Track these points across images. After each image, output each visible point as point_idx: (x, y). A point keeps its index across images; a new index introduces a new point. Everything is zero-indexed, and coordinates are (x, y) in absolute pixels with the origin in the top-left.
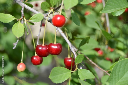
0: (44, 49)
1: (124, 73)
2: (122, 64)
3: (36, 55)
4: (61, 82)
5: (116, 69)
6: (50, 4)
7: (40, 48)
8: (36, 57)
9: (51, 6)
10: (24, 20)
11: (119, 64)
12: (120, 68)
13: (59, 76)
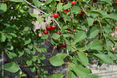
7: (48, 27)
11: (78, 33)
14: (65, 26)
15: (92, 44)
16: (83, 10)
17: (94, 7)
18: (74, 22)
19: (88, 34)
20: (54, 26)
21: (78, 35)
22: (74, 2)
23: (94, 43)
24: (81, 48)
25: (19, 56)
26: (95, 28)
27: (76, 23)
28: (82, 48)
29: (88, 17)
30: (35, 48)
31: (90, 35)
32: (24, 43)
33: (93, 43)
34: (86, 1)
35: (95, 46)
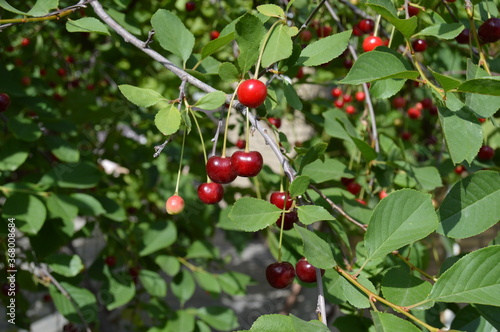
0: (225, 164)
1: (400, 221)
2: (398, 201)
3: (209, 181)
4: (256, 230)
5: (382, 211)
6: (238, 68)
7: (216, 163)
8: (209, 185)
9: (240, 72)
10: (183, 104)
11: (390, 201)
12: (391, 209)
13: (252, 216)
14: (318, 161)
15: (469, 266)
16: (419, 77)
17: (482, 67)
18: (377, 150)
19: (449, 211)
20: (249, 159)
21: (385, 215)
22: (373, 41)
23: (483, 265)
24: (408, 291)
25: (110, 307)
26: (487, 181)
27: (390, 154)
28: (414, 289)
29: (448, 113)
30: (191, 272)
31: (460, 216)
32: (142, 246)
33: (481, 262)
34: (440, 34)
35: (495, 283)
